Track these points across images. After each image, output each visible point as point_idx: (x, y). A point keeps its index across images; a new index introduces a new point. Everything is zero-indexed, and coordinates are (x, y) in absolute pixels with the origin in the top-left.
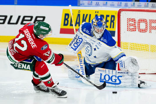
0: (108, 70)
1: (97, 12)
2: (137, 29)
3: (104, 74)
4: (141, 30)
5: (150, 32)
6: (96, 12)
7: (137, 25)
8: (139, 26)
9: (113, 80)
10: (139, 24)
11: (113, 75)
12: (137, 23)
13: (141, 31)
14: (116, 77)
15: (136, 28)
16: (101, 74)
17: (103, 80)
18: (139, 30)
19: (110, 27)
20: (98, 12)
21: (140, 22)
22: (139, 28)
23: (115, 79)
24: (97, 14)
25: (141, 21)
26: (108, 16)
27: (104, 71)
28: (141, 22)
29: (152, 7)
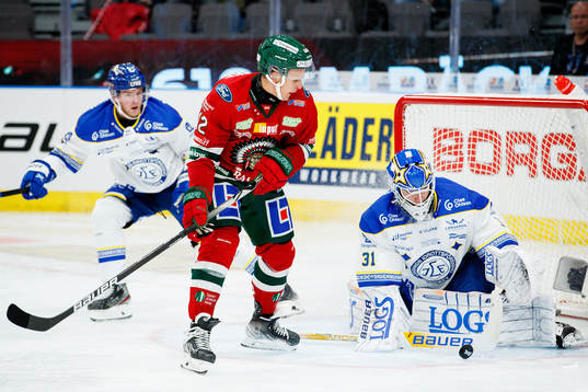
0: (454, 293)
1: (334, 109)
2: (466, 163)
3: (440, 310)
4: (478, 166)
5: (510, 172)
6: (330, 109)
7: (465, 150)
8: (473, 153)
9: (471, 327)
10: (474, 146)
11: (471, 309)
12: (466, 143)
13: (481, 170)
14: (481, 315)
15: (461, 159)
16: (433, 309)
17: (440, 327)
18: (472, 165)
19: (379, 158)
20: (337, 109)
21: (475, 140)
22: (473, 159)
23: (478, 321)
24: (333, 114)
25: (477, 136)
26: (369, 122)
27: (441, 298)
28: (480, 140)
29: (514, 90)
